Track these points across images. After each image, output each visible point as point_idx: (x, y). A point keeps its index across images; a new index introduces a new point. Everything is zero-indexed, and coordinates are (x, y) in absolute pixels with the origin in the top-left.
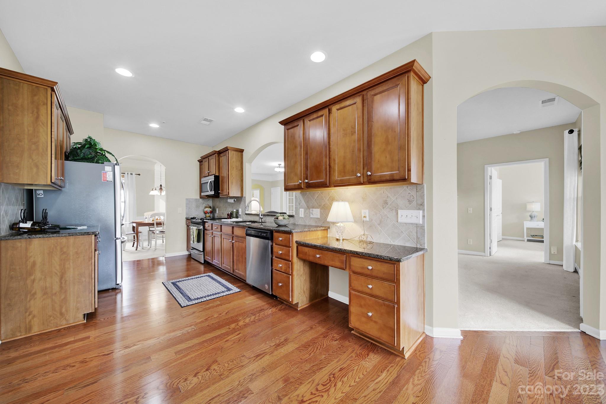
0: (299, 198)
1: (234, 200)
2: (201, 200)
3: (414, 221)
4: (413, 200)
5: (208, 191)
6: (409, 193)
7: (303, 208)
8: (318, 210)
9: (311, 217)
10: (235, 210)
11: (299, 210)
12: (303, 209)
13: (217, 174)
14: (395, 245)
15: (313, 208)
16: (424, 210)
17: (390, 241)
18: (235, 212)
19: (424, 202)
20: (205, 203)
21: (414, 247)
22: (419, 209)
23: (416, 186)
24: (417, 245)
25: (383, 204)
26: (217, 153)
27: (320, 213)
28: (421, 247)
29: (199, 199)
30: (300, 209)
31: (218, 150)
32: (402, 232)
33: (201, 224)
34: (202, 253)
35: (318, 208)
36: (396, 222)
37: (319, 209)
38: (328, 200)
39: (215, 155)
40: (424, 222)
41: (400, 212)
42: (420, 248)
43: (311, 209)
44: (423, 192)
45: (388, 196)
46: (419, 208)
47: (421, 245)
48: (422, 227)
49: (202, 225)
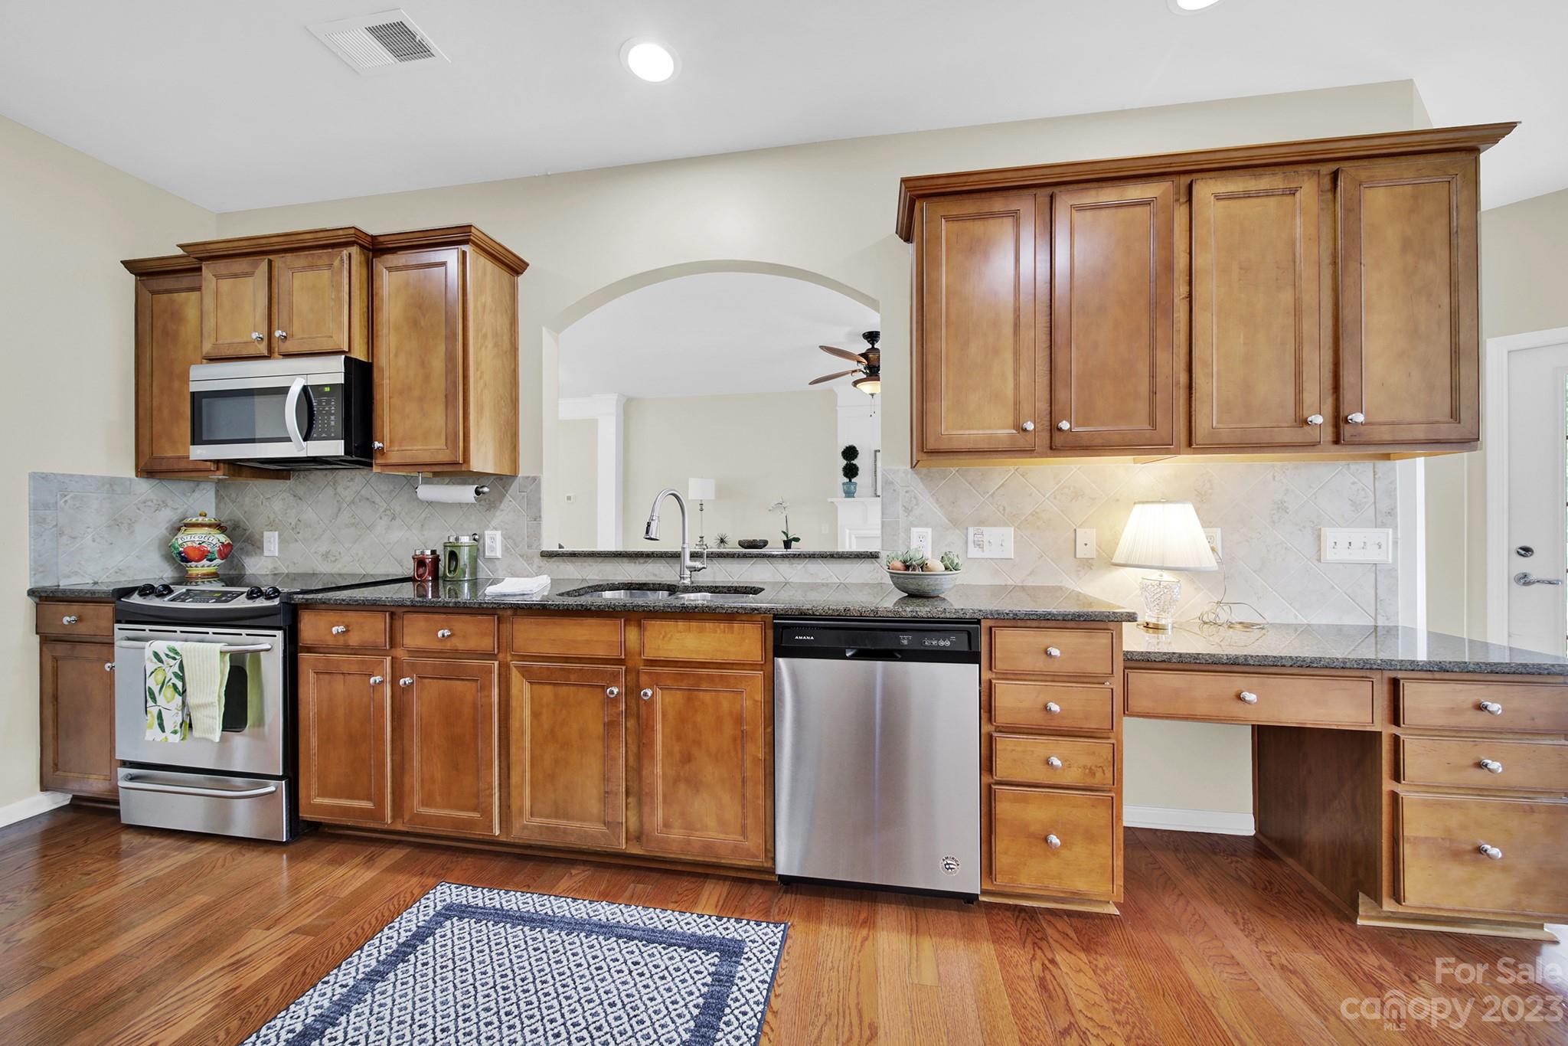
0: (905, 489)
1: (477, 492)
2: (145, 488)
3: (1373, 555)
4: (1365, 500)
5: (288, 440)
6: (1353, 483)
7: (926, 526)
8: (1009, 532)
9: (970, 555)
10: (465, 540)
11: (908, 531)
12: (928, 532)
13: (360, 354)
14: (1309, 625)
15: (981, 523)
16: (1395, 528)
17: (1296, 617)
18: (466, 549)
19: (1396, 507)
20: (170, 503)
21: (1368, 626)
22: (1383, 525)
23: (1374, 465)
24: (1376, 620)
25: (1274, 512)
26: (361, 246)
27: (1015, 542)
28: (1387, 623)
29: (130, 480)
30: (913, 529)
31: (373, 230)
32: (1333, 587)
33: (279, 620)
34: (272, 789)
35: (1005, 525)
36: (1316, 563)
37: (1013, 529)
38: (1055, 498)
39: (345, 252)
40: (1395, 558)
41: (1330, 534)
42: (1384, 627)
43: (971, 530)
44: (1393, 482)
45: (1287, 490)
46: (1382, 522)
47: (1388, 619)
48: (1392, 572)
49: (278, 628)
